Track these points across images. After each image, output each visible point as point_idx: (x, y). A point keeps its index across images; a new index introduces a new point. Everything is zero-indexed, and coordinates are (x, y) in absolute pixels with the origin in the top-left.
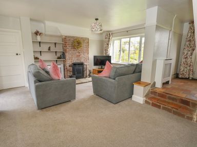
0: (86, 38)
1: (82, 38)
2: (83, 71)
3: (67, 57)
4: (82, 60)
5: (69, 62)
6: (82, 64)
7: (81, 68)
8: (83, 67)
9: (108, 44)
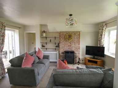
0: (77, 32)
1: (73, 32)
2: (74, 58)
3: (61, 47)
4: (73, 49)
5: (62, 50)
6: (73, 52)
7: (72, 55)
8: (74, 55)
9: (101, 35)
